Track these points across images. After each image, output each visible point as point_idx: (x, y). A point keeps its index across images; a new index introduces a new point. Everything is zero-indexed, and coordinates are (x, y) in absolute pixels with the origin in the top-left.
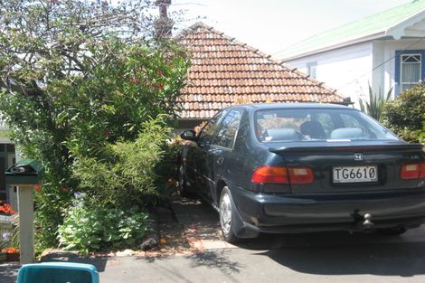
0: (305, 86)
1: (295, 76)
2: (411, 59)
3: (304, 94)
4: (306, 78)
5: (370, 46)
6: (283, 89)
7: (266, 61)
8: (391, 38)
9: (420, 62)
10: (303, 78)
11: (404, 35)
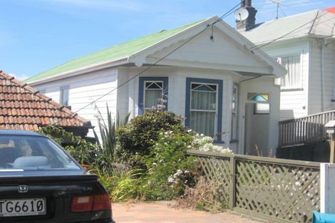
0: (46, 109)
1: (37, 99)
2: (154, 86)
3: (44, 117)
4: (48, 102)
5: (116, 72)
6: (23, 112)
7: (8, 83)
8: (133, 65)
9: (162, 89)
10: (45, 101)
11: (145, 63)
